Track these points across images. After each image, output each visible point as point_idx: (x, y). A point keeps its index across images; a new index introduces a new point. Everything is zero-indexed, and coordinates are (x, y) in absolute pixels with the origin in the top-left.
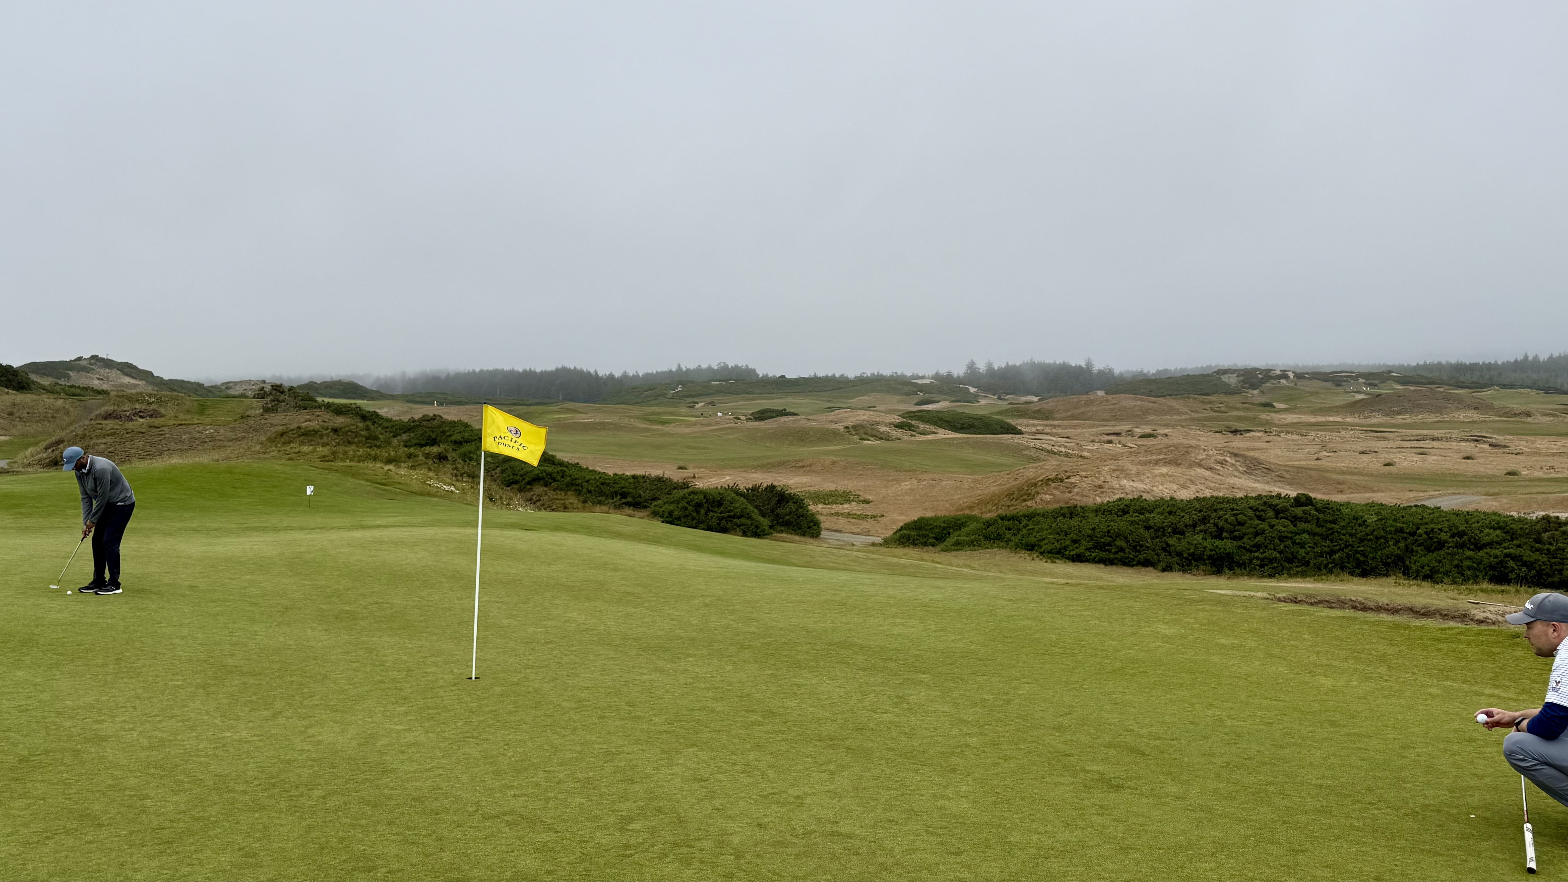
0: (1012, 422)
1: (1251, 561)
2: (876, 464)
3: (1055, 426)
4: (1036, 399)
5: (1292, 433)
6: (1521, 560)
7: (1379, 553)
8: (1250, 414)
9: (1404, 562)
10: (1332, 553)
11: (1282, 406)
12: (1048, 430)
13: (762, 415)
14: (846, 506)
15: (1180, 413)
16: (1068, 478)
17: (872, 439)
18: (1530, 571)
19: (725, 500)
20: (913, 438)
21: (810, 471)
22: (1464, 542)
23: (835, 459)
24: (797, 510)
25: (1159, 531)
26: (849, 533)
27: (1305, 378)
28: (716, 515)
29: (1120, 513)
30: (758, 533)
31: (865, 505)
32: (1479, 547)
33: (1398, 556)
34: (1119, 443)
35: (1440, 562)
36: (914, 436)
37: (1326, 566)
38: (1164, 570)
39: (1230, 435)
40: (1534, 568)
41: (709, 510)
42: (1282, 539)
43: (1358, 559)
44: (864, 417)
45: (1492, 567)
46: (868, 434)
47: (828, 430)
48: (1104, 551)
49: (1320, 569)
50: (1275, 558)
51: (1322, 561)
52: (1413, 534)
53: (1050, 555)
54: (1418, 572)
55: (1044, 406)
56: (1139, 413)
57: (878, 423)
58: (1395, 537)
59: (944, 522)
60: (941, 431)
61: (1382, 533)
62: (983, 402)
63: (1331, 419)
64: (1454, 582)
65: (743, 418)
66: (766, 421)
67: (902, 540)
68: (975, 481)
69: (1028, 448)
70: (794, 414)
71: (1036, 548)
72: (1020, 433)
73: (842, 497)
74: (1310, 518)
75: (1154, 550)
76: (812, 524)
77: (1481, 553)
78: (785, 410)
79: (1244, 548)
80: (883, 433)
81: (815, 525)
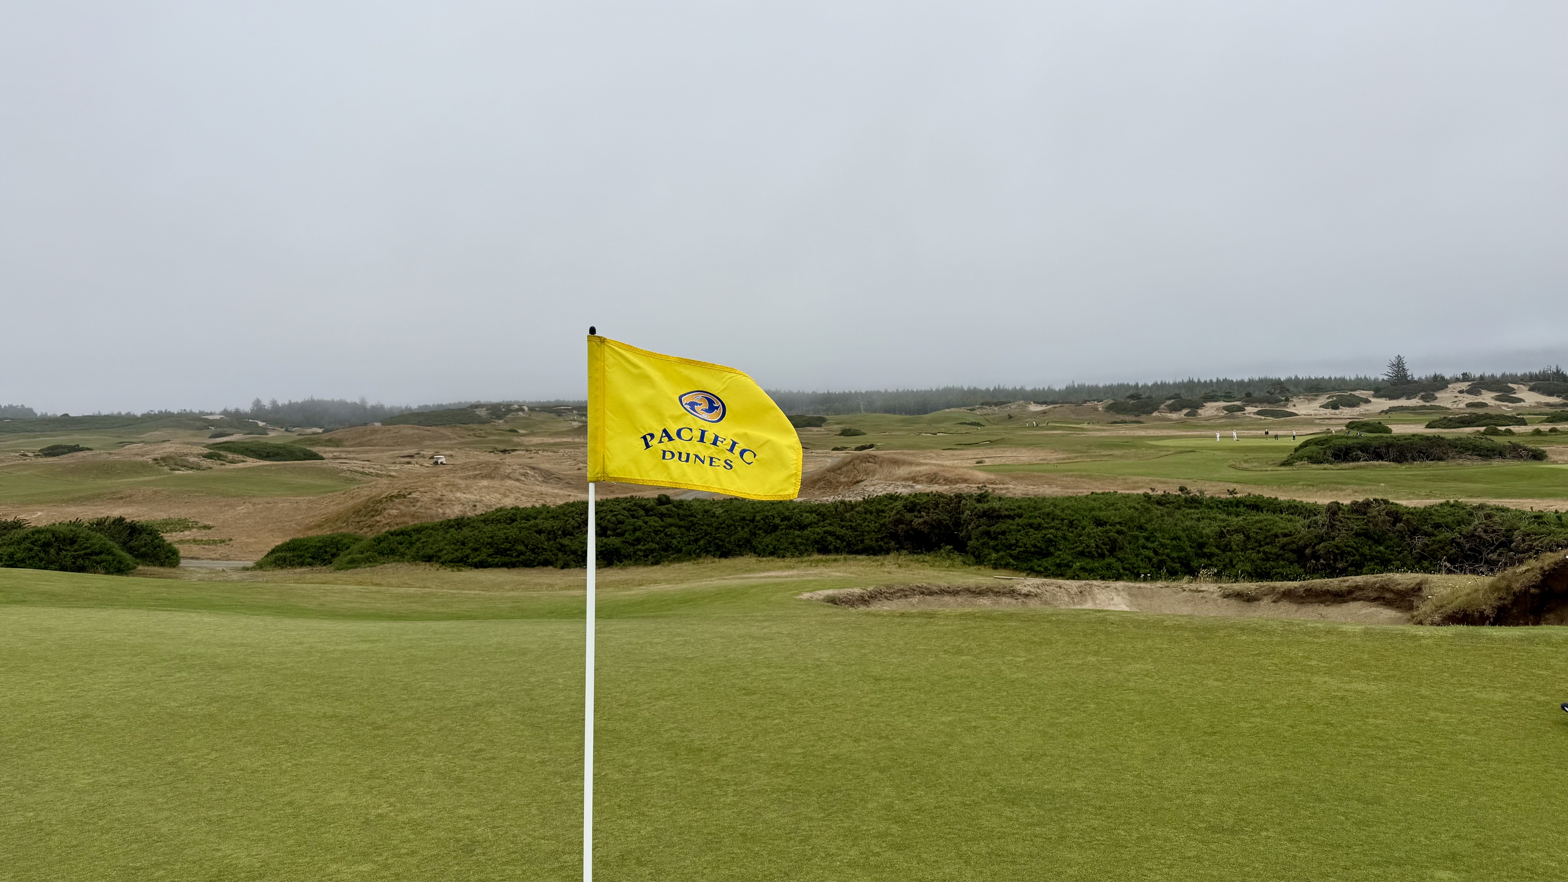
0: (315, 449)
1: (635, 553)
2: (202, 492)
3: (350, 452)
4: (320, 431)
5: (547, 451)
6: (835, 535)
7: (732, 538)
8: (506, 438)
9: (751, 544)
10: (697, 541)
11: (521, 431)
12: (343, 455)
13: (53, 451)
14: (187, 533)
15: (450, 439)
16: (410, 494)
17: (183, 469)
18: (842, 542)
19: (78, 537)
20: (223, 467)
21: (130, 502)
22: (792, 524)
23: (155, 489)
24: (152, 541)
25: (552, 534)
26: (207, 559)
27: (536, 411)
28: (70, 554)
29: (508, 521)
30: (120, 569)
31: (208, 531)
32: (802, 527)
33: (746, 539)
34: (417, 463)
35: (778, 541)
36: (224, 464)
37: (695, 551)
38: (562, 568)
39: (501, 454)
40: (845, 540)
41: (60, 550)
42: (656, 532)
43: (717, 544)
44: (171, 450)
45: (816, 542)
46: (178, 465)
47: (135, 463)
48: (505, 556)
49: (690, 555)
50: (655, 549)
51: (691, 548)
52: (752, 521)
53: (452, 564)
54: (764, 550)
55: (334, 436)
56: (417, 439)
57: (186, 455)
58: (740, 524)
59: (319, 541)
60: (250, 459)
61: (731, 522)
62: (272, 434)
63: (564, 440)
64: (793, 556)
65: (31, 454)
66: (61, 457)
67: (278, 562)
68: (310, 501)
69: (343, 471)
70: (88, 449)
71: (435, 559)
72: (322, 458)
73: (179, 525)
74: (673, 514)
75: (551, 551)
76: (169, 554)
77: (806, 532)
78: (78, 446)
79: (627, 542)
80: (193, 463)
81: (173, 555)
